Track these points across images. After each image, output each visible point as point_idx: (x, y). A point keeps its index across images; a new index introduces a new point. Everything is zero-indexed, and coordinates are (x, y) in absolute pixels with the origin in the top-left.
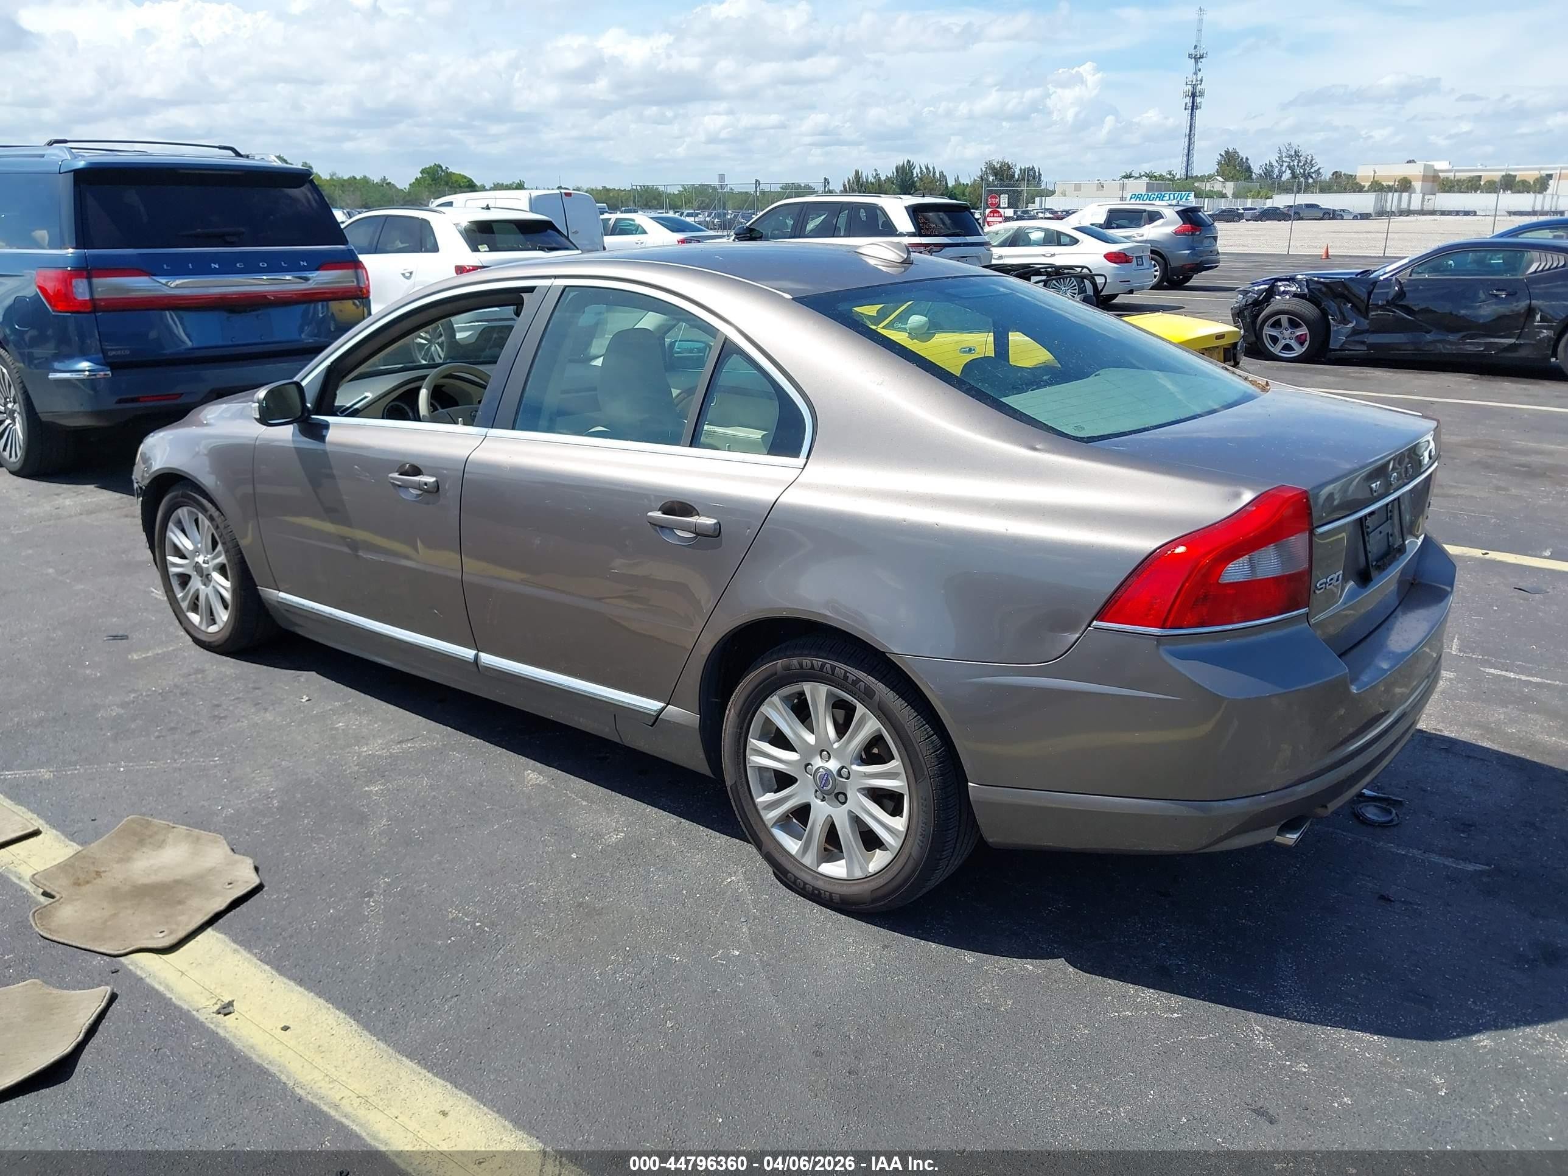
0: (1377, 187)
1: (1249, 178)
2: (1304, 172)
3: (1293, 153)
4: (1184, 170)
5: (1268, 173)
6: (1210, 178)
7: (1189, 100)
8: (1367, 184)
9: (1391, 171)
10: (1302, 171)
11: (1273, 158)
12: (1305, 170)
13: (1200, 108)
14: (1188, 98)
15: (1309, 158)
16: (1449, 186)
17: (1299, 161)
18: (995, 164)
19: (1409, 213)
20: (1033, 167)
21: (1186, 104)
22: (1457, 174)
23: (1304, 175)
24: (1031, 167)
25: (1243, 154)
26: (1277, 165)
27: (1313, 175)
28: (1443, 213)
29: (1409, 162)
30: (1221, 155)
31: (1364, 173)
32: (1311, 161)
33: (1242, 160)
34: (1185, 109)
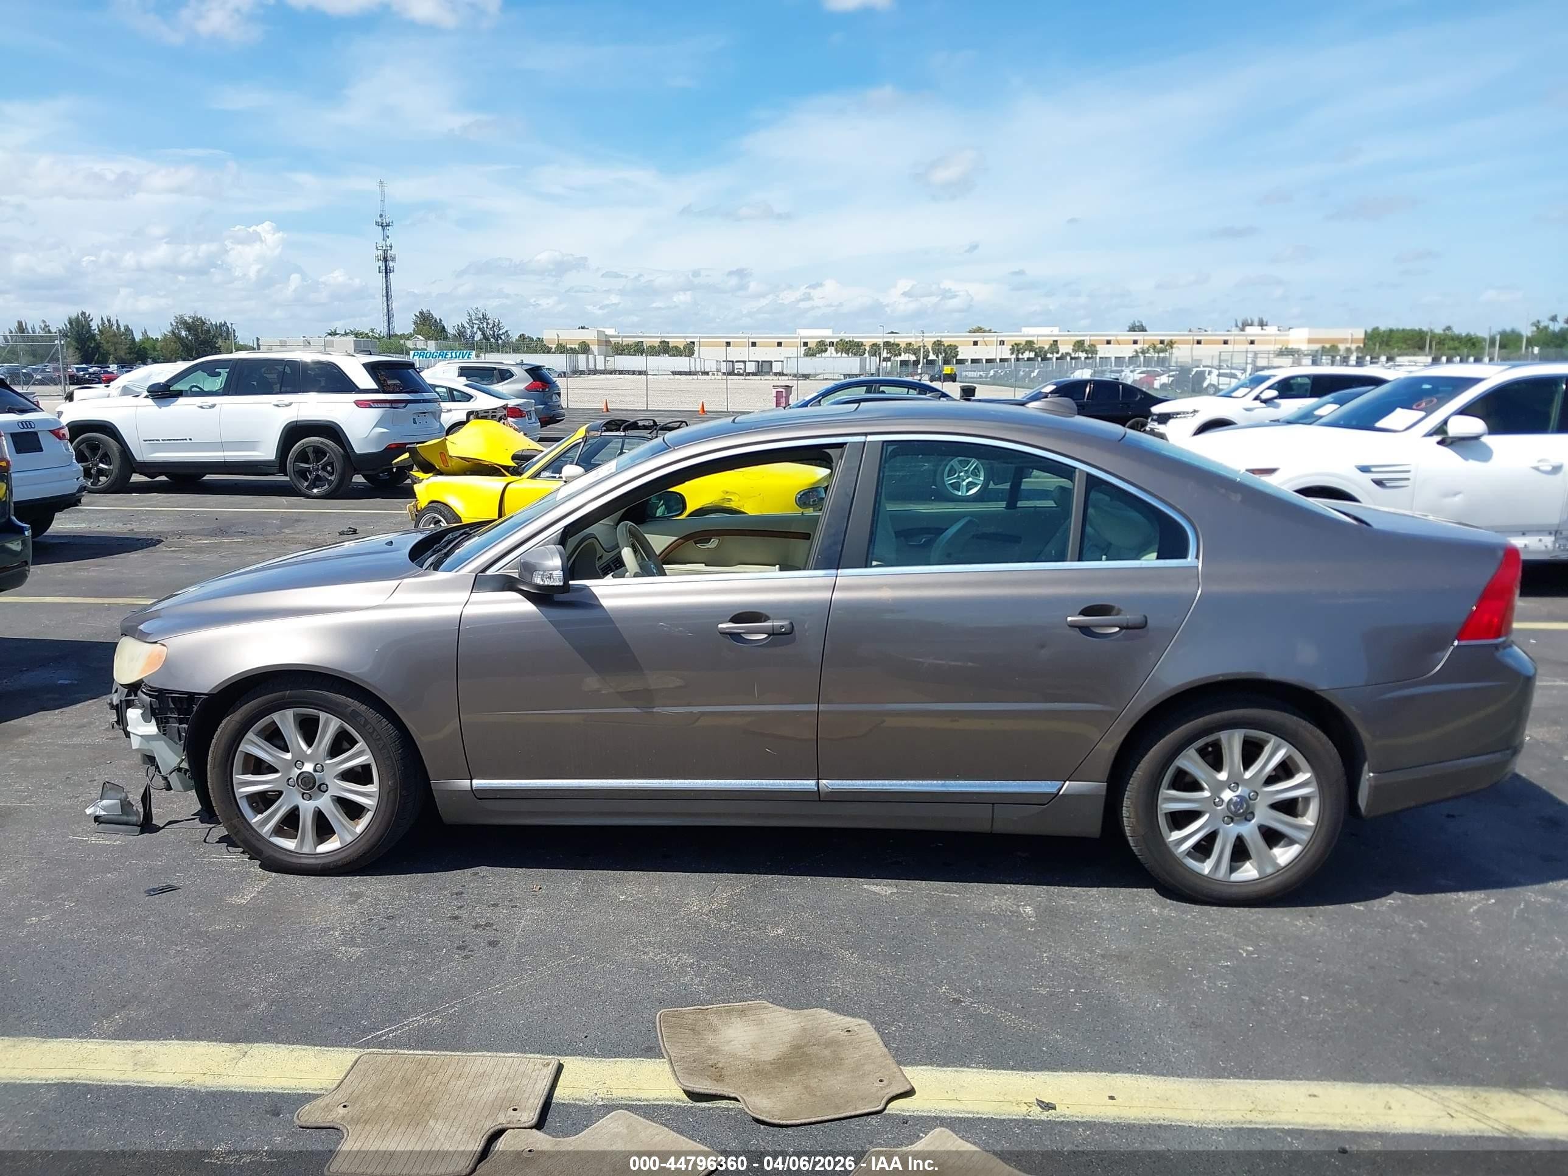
0: (561, 349)
1: (446, 338)
2: (494, 334)
3: (481, 317)
4: (386, 329)
5: (461, 334)
6: (408, 337)
7: (381, 264)
8: (554, 347)
9: (573, 337)
10: (491, 332)
11: (465, 321)
12: (494, 332)
13: (393, 271)
14: (380, 262)
15: (497, 321)
16: (620, 350)
17: (488, 324)
18: (187, 319)
19: (595, 372)
20: (225, 323)
21: (379, 268)
22: (624, 339)
23: (494, 337)
24: (223, 323)
25: (437, 315)
26: (468, 326)
27: (503, 337)
28: (621, 372)
29: (583, 328)
30: (416, 315)
31: (549, 336)
32: (498, 325)
33: (436, 321)
34: (380, 272)
